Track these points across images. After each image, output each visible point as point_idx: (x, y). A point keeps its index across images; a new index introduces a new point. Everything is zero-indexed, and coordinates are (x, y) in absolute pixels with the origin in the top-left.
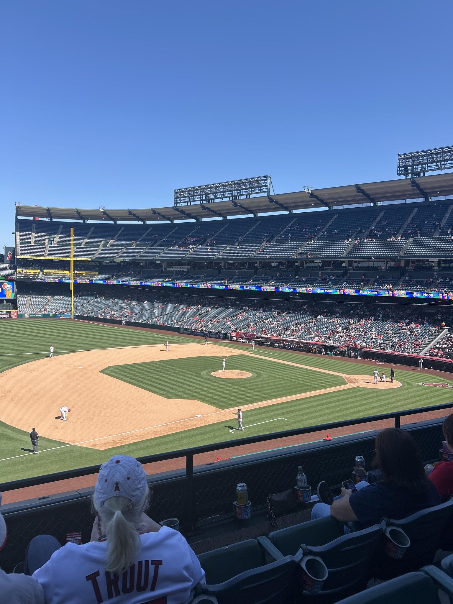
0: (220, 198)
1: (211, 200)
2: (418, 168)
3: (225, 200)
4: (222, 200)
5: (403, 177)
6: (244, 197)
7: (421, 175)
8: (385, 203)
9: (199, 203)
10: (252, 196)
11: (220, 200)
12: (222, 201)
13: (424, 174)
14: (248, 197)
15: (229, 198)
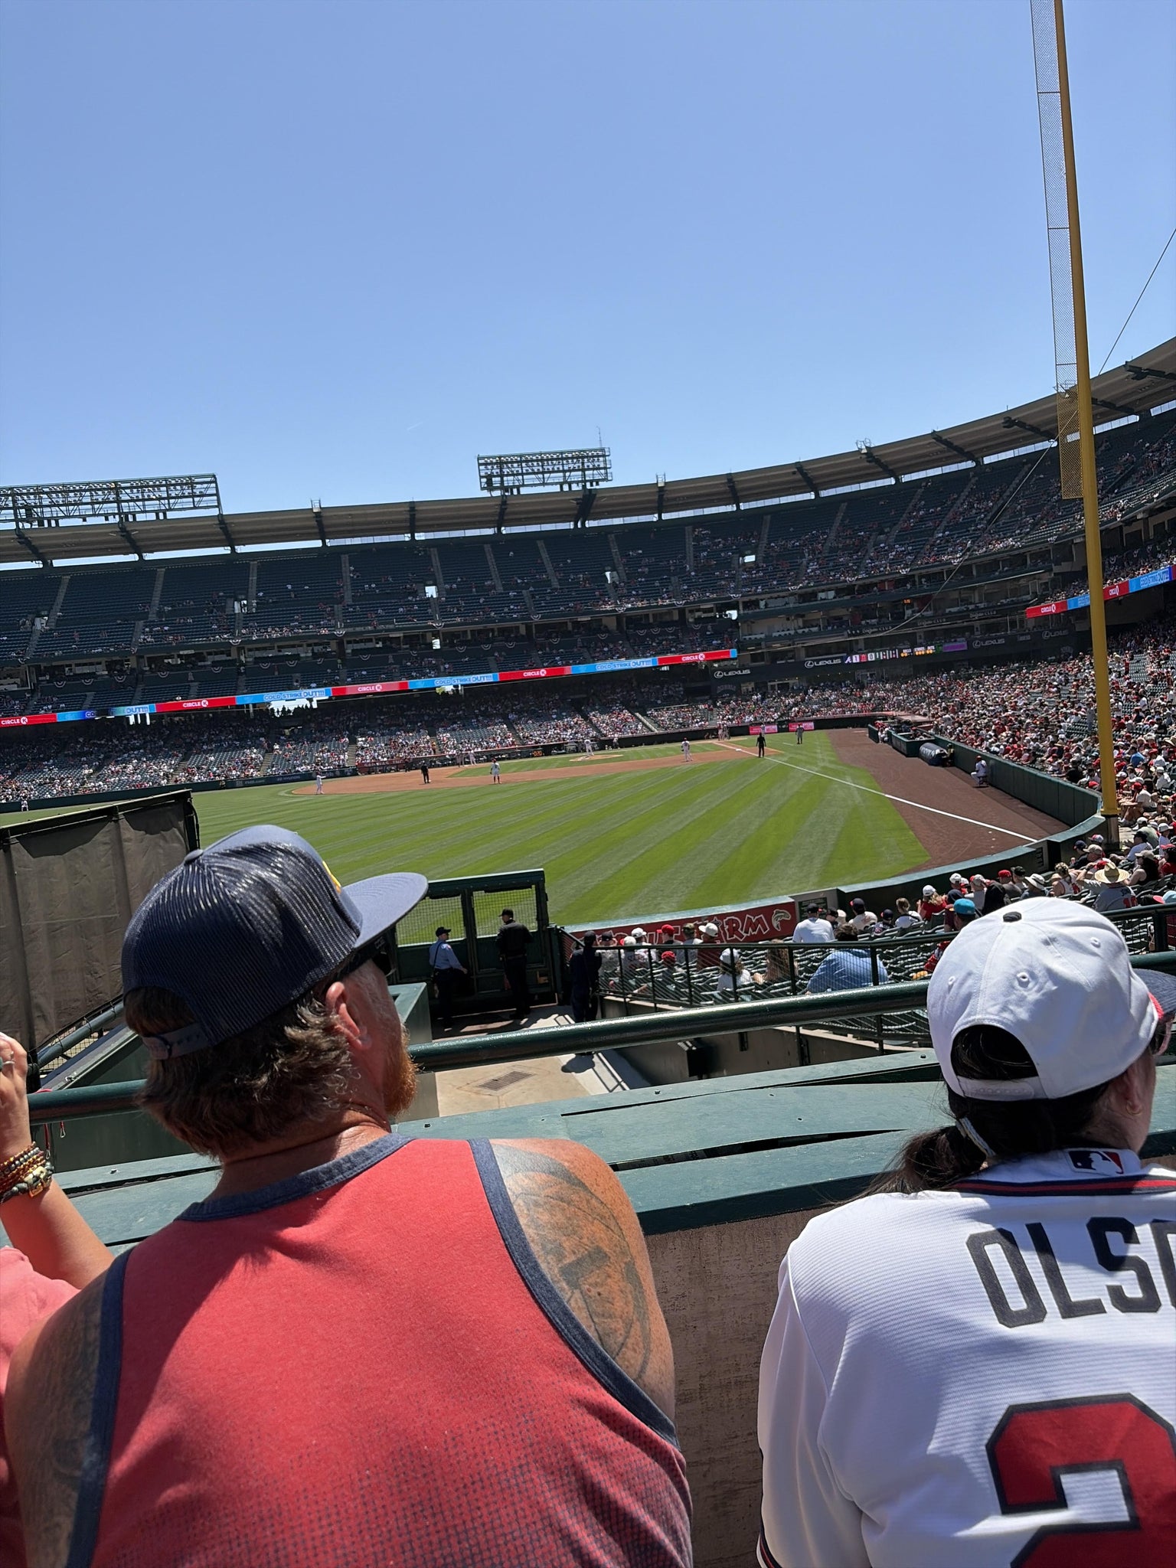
0: (79, 516)
1: (46, 522)
2: (509, 481)
3: (91, 521)
4: (85, 520)
5: (486, 494)
6: (152, 517)
7: (515, 491)
8: (431, 536)
9: (12, 526)
10: (170, 515)
11: (79, 522)
12: (85, 523)
13: (518, 491)
14: (161, 516)
15: (107, 519)
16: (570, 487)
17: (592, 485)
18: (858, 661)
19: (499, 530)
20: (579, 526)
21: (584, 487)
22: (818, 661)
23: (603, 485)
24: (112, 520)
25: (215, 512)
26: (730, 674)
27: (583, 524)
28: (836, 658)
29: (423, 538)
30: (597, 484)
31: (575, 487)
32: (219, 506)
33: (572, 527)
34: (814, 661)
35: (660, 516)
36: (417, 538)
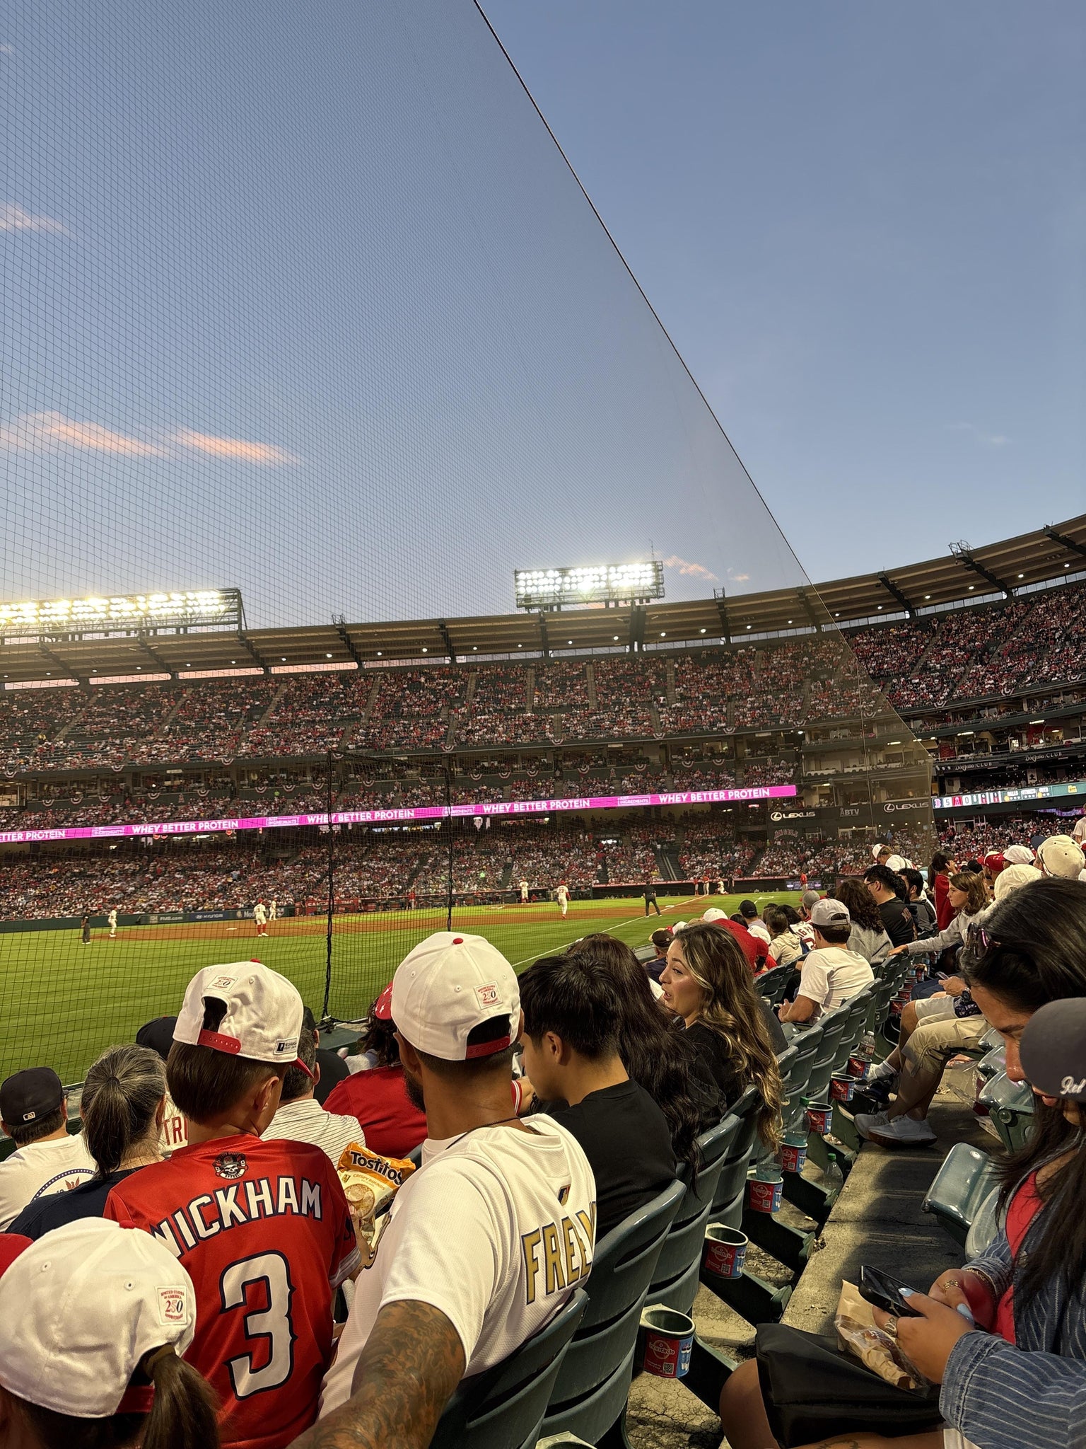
0: (102, 631)
1: (70, 637)
3: (112, 636)
4: (107, 635)
5: (524, 612)
6: (173, 632)
7: (555, 609)
9: (36, 640)
10: (191, 631)
11: (101, 637)
12: (107, 638)
14: (182, 631)
15: (128, 634)
16: (617, 604)
17: (641, 602)
18: (951, 805)
19: (547, 653)
20: (636, 650)
21: (633, 603)
22: (900, 804)
23: (653, 602)
24: (133, 635)
25: (235, 627)
26: (790, 816)
27: (640, 647)
28: (922, 801)
29: (464, 661)
30: (648, 601)
31: (622, 604)
32: (239, 622)
33: (627, 651)
34: (895, 804)
35: (728, 639)
36: (458, 661)
